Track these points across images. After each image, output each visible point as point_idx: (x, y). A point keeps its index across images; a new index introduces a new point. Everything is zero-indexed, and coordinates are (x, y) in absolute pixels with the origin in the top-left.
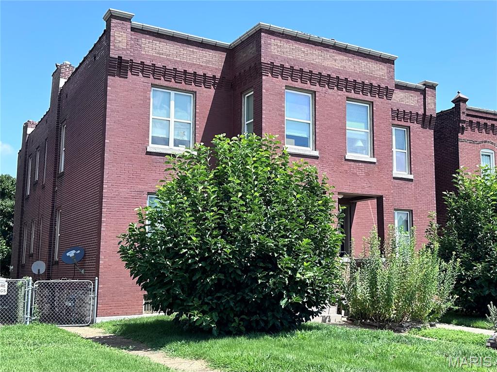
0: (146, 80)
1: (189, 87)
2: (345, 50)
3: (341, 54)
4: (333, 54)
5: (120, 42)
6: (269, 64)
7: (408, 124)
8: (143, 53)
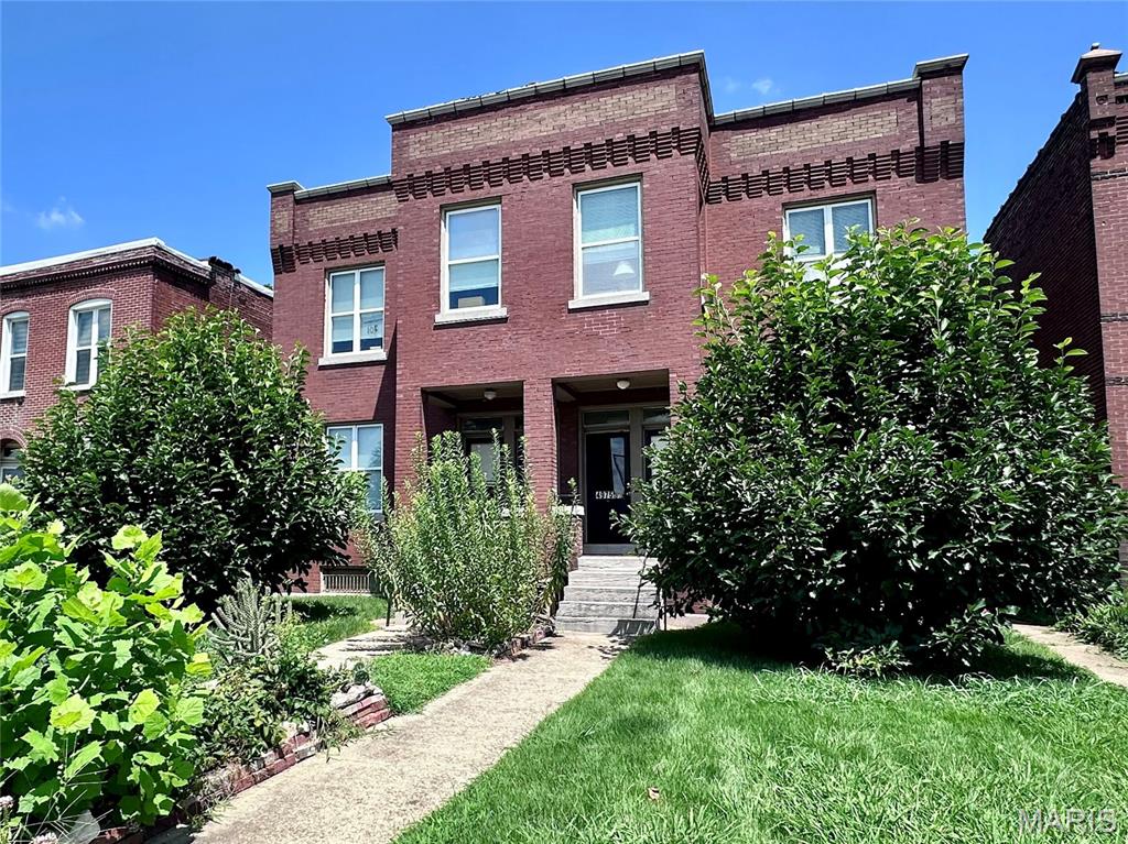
0: (318, 265)
1: (375, 257)
2: (565, 92)
3: (552, 105)
4: (536, 112)
5: (281, 225)
6: (405, 180)
7: (871, 184)
8: (311, 229)
